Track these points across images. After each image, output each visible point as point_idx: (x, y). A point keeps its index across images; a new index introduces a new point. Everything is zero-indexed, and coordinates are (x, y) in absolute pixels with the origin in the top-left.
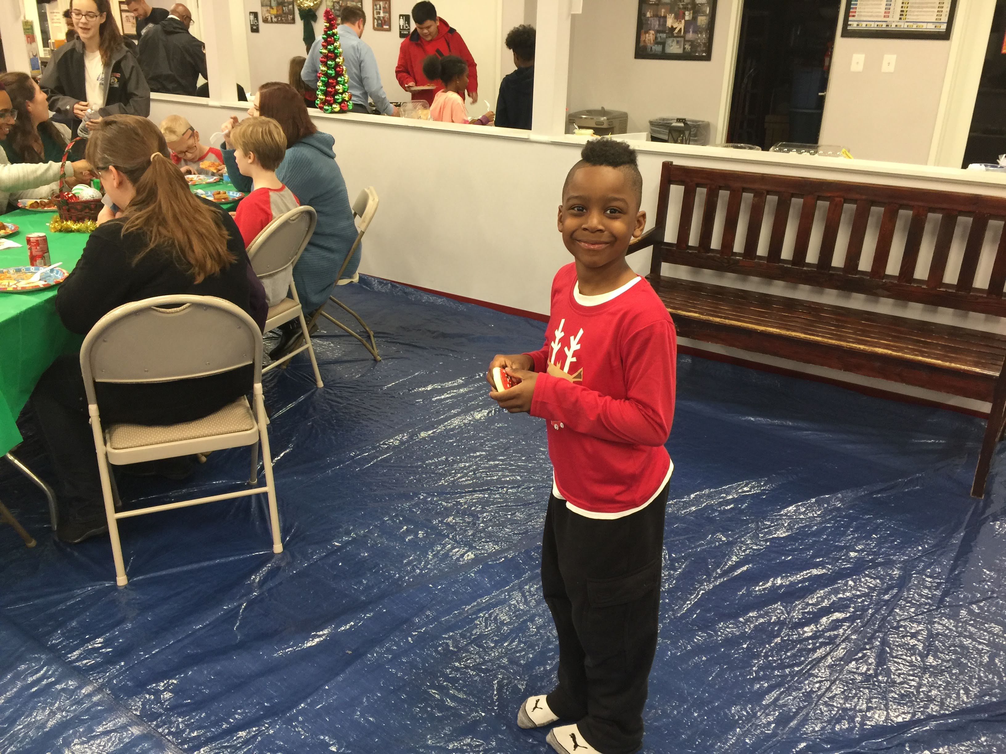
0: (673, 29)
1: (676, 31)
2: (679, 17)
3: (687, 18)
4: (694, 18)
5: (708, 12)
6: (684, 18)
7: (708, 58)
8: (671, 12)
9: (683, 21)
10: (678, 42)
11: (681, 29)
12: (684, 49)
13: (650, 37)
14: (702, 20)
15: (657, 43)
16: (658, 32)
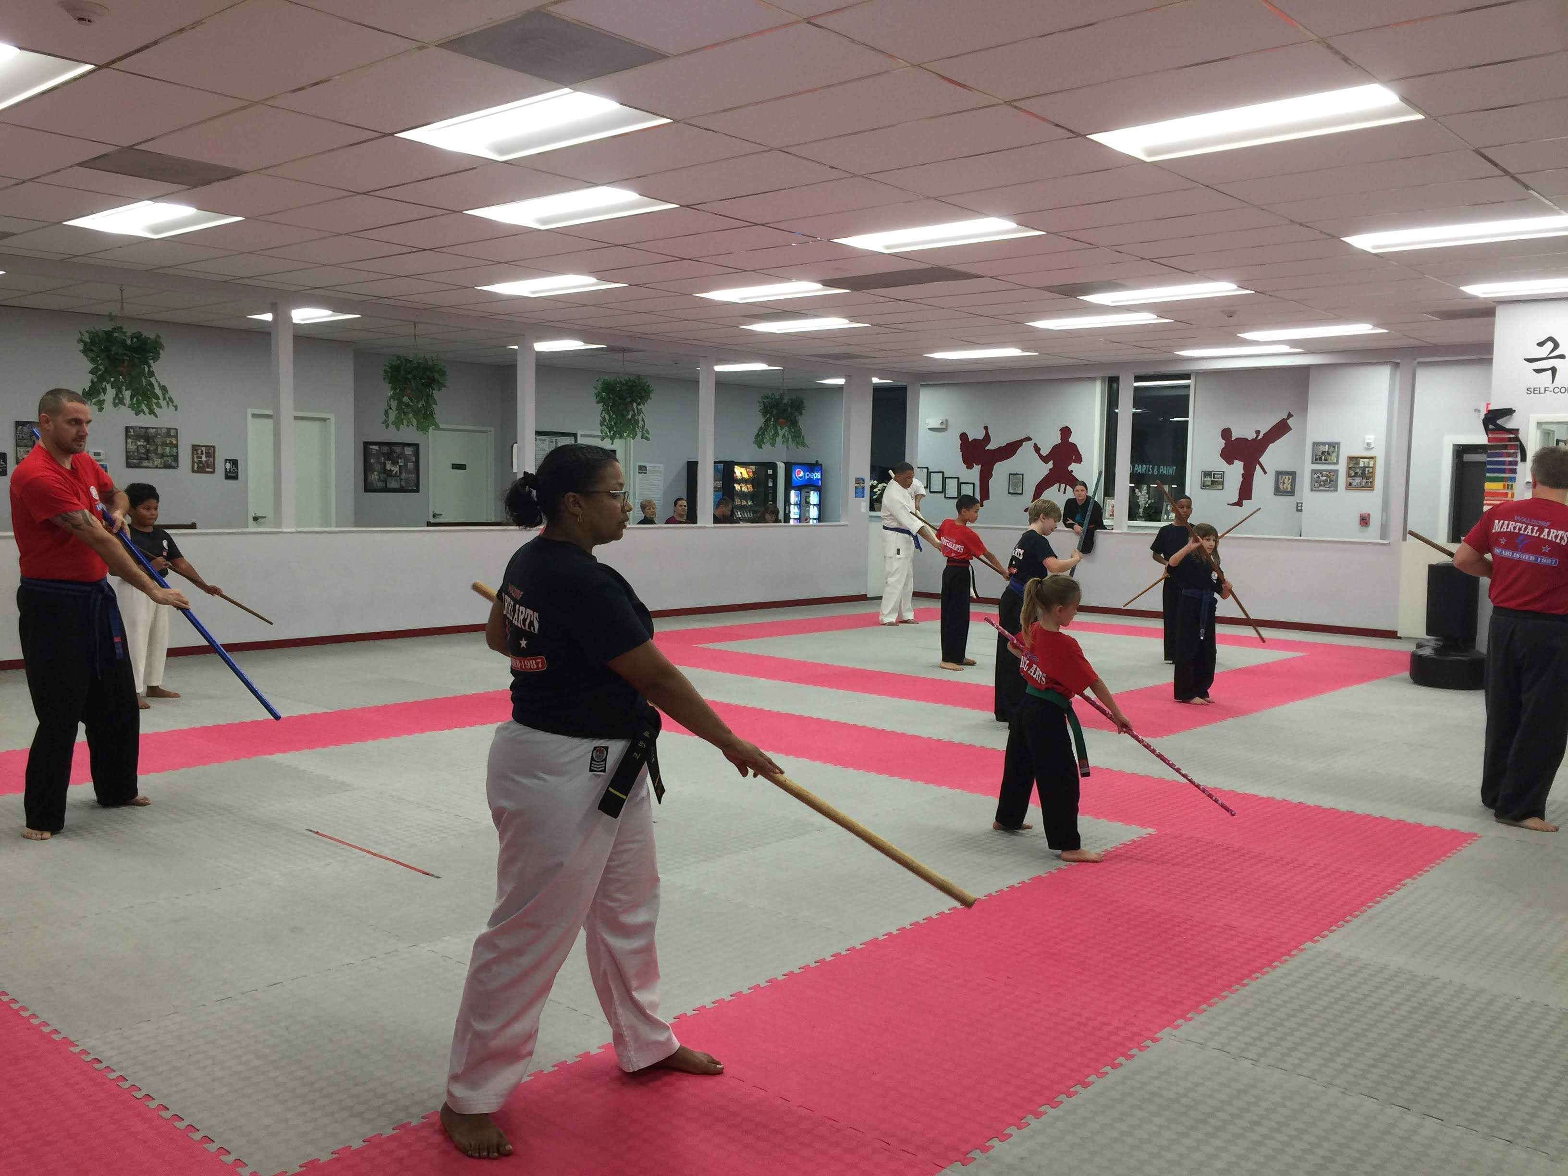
0: (391, 471)
1: (394, 473)
2: (395, 463)
3: (400, 464)
4: (406, 465)
5: (414, 460)
6: (398, 464)
7: (417, 491)
8: (388, 460)
9: (398, 466)
10: (395, 480)
11: (397, 472)
12: (400, 484)
13: (374, 477)
14: (411, 465)
15: (379, 480)
16: (380, 473)
